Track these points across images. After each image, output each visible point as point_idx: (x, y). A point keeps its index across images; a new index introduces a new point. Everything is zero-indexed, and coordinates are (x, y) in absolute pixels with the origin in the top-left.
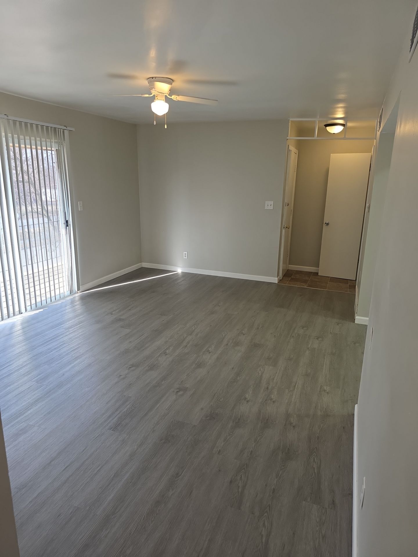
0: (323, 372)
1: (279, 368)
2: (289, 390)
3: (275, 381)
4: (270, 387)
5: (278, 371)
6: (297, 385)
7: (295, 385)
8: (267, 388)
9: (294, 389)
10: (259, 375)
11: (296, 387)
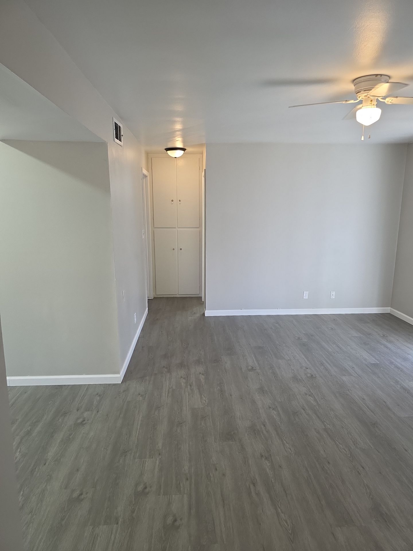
0: (141, 417)
1: (188, 408)
2: (173, 388)
3: (187, 394)
4: (189, 387)
5: (187, 404)
6: (167, 394)
7: (169, 394)
8: (191, 386)
9: (168, 391)
10: (203, 395)
11: (167, 393)
